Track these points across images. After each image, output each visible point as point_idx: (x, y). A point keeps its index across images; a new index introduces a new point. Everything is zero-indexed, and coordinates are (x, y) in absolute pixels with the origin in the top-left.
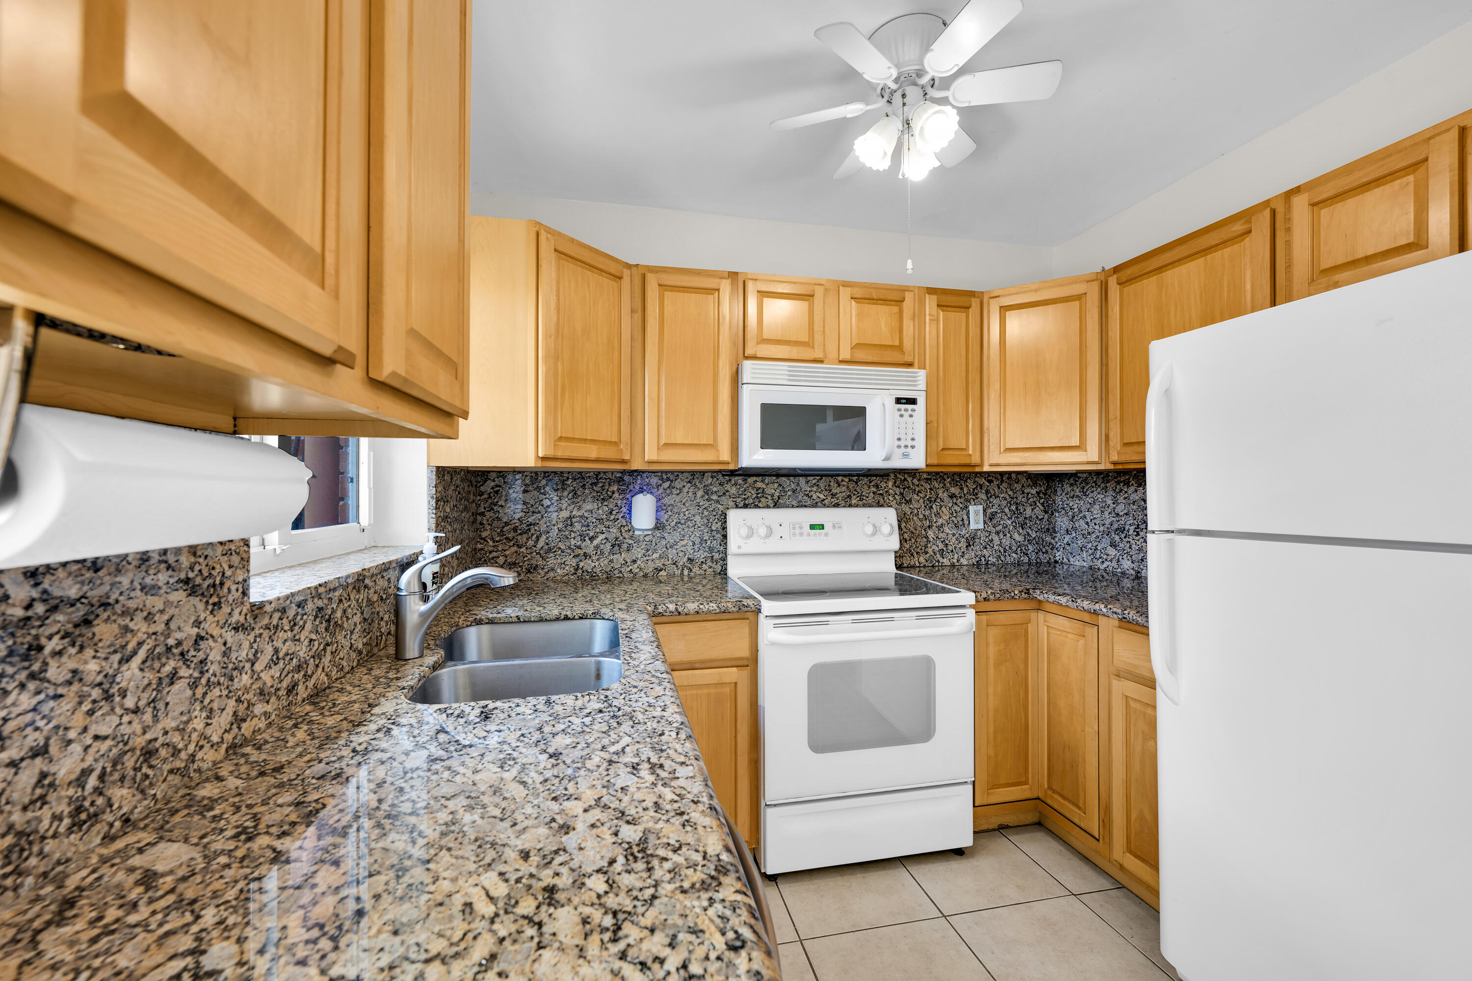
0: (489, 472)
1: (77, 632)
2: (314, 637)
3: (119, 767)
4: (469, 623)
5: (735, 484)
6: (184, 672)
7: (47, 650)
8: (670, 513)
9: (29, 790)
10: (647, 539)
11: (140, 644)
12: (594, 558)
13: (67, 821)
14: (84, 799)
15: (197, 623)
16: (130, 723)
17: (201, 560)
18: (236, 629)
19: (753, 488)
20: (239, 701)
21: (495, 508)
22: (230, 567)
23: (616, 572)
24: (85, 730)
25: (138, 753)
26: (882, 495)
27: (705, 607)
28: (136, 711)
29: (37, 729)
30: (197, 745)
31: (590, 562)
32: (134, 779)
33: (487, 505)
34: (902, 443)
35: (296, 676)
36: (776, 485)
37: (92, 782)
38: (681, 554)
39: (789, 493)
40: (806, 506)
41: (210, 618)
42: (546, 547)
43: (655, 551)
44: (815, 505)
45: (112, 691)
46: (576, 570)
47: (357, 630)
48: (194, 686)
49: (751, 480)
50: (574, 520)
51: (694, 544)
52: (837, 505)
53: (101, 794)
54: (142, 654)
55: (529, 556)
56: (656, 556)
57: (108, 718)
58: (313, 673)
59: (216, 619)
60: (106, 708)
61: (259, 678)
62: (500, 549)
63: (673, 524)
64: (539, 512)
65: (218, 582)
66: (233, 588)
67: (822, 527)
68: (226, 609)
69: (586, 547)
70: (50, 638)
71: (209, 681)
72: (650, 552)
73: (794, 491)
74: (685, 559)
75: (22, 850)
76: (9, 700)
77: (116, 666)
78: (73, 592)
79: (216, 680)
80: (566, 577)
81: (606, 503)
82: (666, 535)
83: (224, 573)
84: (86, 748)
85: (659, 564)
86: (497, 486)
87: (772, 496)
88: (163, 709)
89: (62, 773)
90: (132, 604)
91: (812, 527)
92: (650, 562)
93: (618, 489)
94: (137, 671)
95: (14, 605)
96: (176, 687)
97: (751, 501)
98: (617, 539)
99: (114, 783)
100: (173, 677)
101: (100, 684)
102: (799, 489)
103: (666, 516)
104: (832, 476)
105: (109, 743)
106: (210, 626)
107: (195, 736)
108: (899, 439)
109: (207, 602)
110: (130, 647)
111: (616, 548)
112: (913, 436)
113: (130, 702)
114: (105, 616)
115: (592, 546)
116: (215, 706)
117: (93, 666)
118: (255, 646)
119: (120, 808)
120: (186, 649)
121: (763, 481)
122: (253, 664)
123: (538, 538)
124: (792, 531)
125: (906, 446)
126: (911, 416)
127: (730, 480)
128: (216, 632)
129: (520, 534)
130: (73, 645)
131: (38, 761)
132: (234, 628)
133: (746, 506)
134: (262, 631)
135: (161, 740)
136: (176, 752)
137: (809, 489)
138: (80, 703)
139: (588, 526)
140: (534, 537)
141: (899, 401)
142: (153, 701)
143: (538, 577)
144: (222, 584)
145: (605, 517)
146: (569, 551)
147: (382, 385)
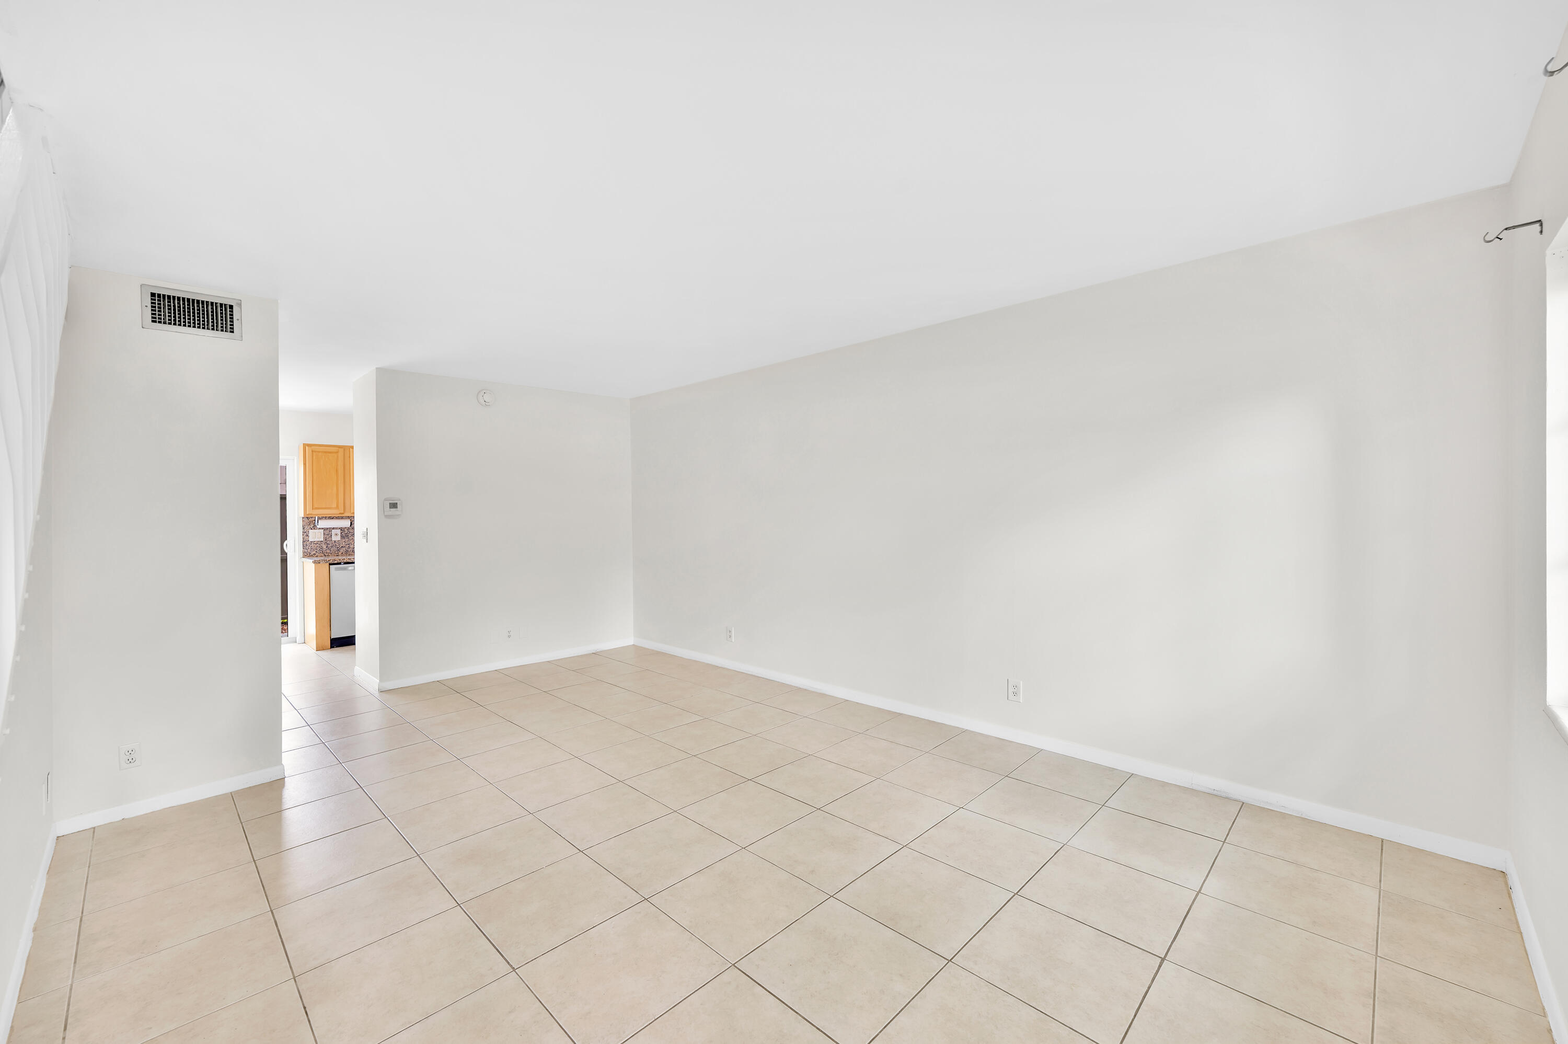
147: (351, 513)
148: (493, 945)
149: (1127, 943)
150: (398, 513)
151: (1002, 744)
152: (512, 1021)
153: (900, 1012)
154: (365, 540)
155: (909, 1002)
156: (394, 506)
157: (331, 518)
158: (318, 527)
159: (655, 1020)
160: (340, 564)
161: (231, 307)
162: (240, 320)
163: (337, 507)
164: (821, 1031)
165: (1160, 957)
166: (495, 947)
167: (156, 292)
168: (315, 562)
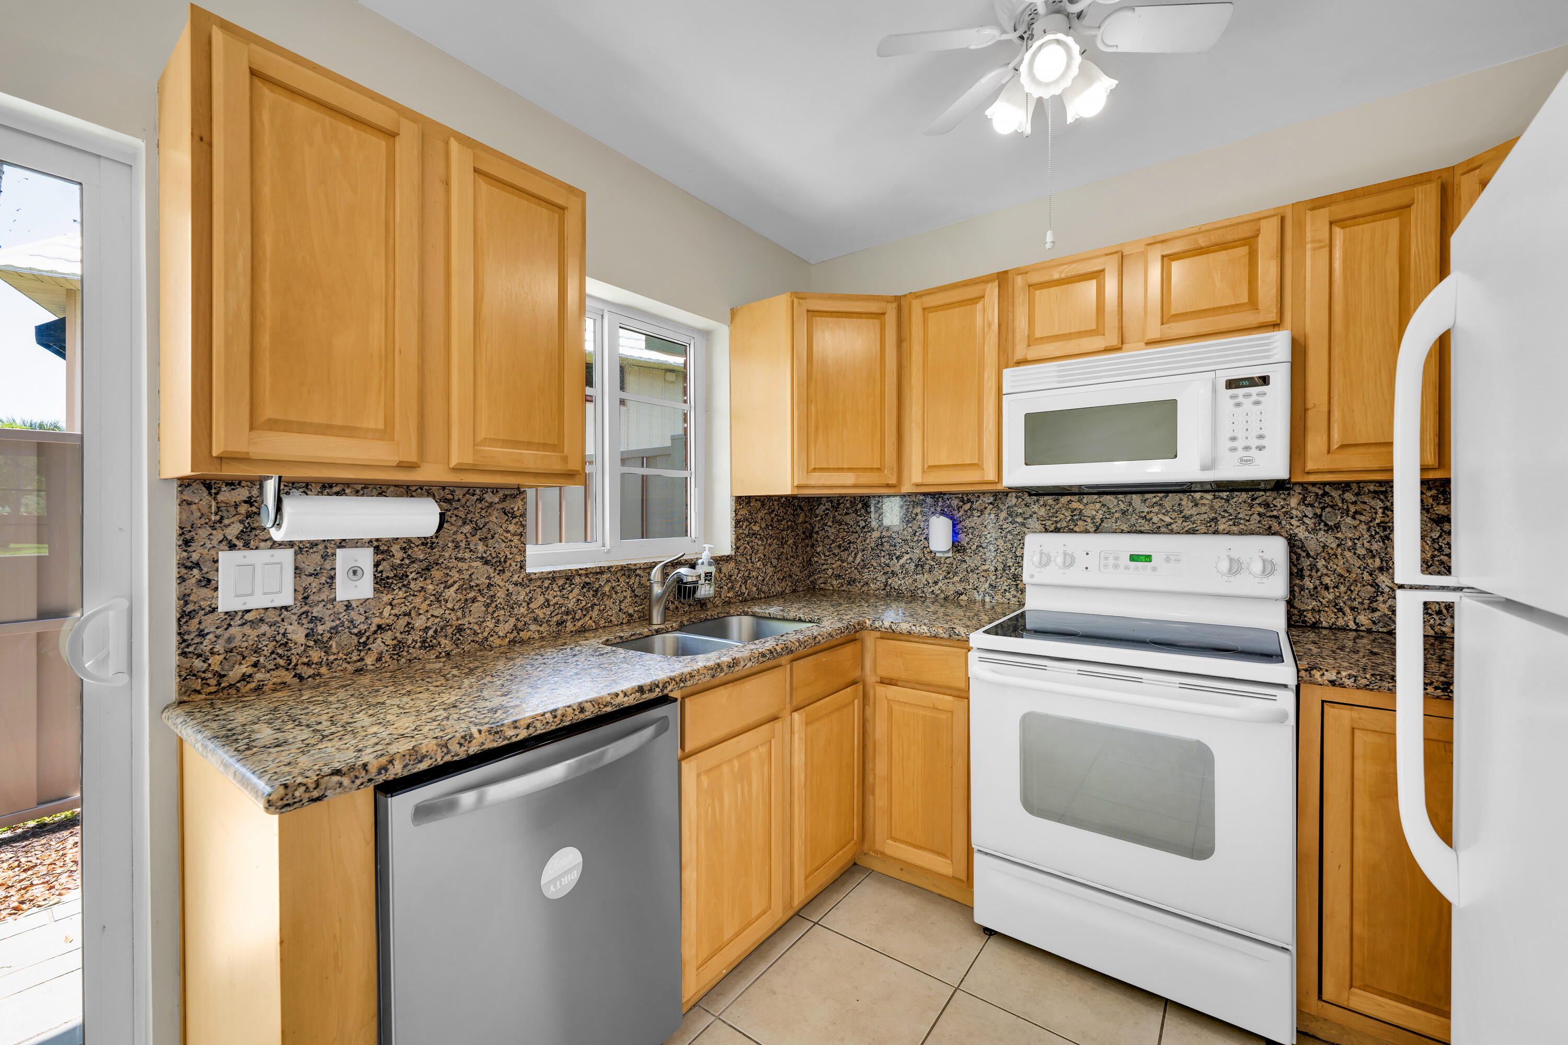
0: (821, 498)
1: (423, 572)
2: (582, 598)
3: (444, 631)
4: (739, 613)
5: (1045, 505)
6: (480, 598)
7: (410, 577)
8: (971, 536)
9: (403, 627)
10: (948, 561)
11: (455, 582)
12: (901, 576)
13: (419, 644)
14: (427, 638)
15: (489, 578)
16: (450, 614)
17: (491, 549)
18: (516, 584)
19: (1067, 509)
20: (518, 620)
21: (826, 528)
22: (511, 553)
23: (919, 591)
24: (427, 611)
25: (454, 628)
26: (1276, 517)
27: (916, 630)
28: (453, 610)
29: (406, 605)
30: (489, 634)
31: (897, 579)
32: (452, 638)
33: (820, 525)
34: (1239, 444)
35: (565, 617)
36: (1098, 506)
37: (431, 632)
38: (982, 579)
39: (1117, 515)
40: (1141, 532)
41: (497, 577)
42: (862, 563)
43: (956, 574)
44: (1156, 531)
45: (440, 599)
46: (886, 586)
47: (626, 601)
48: (487, 606)
49: (1064, 500)
50: (884, 540)
51: (996, 570)
52: (1192, 532)
53: (435, 639)
54: (456, 586)
55: (849, 570)
56: (956, 579)
57: (438, 609)
58: (581, 618)
59: (501, 577)
60: (437, 605)
61: (533, 612)
62: (829, 562)
63: (974, 547)
64: (857, 532)
65: (502, 560)
66: (514, 564)
67: (1148, 558)
68: (508, 574)
69: (894, 565)
70: (411, 573)
71: (497, 605)
72: (951, 575)
73: (1124, 513)
74: (987, 585)
75: (400, 648)
76: (395, 593)
77: (442, 589)
78: (421, 557)
79: (502, 606)
80: (877, 592)
81: (910, 525)
82: (967, 558)
83: (506, 556)
84: (428, 619)
85: (960, 588)
86: (827, 509)
87: (1093, 518)
88: (468, 612)
89: (417, 625)
90: (451, 565)
91: (1133, 558)
92: (950, 585)
93: (921, 511)
94: (453, 593)
95: (396, 559)
96: (476, 605)
97: (1065, 524)
98: (920, 559)
99: (442, 636)
100: (474, 600)
101: (434, 595)
102: (1131, 509)
103: (967, 539)
104: (1184, 492)
105: (438, 619)
106: (497, 579)
107: (487, 629)
108: (1233, 439)
109: (495, 569)
110: (449, 582)
111: (920, 568)
112: (1261, 432)
113: (450, 605)
114: (437, 568)
115: (898, 565)
116: (501, 618)
117: (431, 587)
118: (530, 595)
119: (445, 648)
120: (482, 589)
121: (1080, 501)
122: (528, 604)
123: (856, 555)
124: (1103, 561)
125: (1247, 448)
126: (1257, 403)
127: (1038, 501)
128: (501, 584)
129: (843, 551)
130: (422, 577)
131: (407, 617)
132: (515, 584)
133: (1057, 530)
134: (535, 588)
135: (467, 626)
136: (476, 633)
137: (1146, 510)
138: (425, 600)
139: (895, 546)
140: (853, 553)
141: (1232, 384)
142: (462, 607)
143: (855, 589)
144: (505, 562)
145: (909, 538)
146: (880, 568)
147: (458, 469)
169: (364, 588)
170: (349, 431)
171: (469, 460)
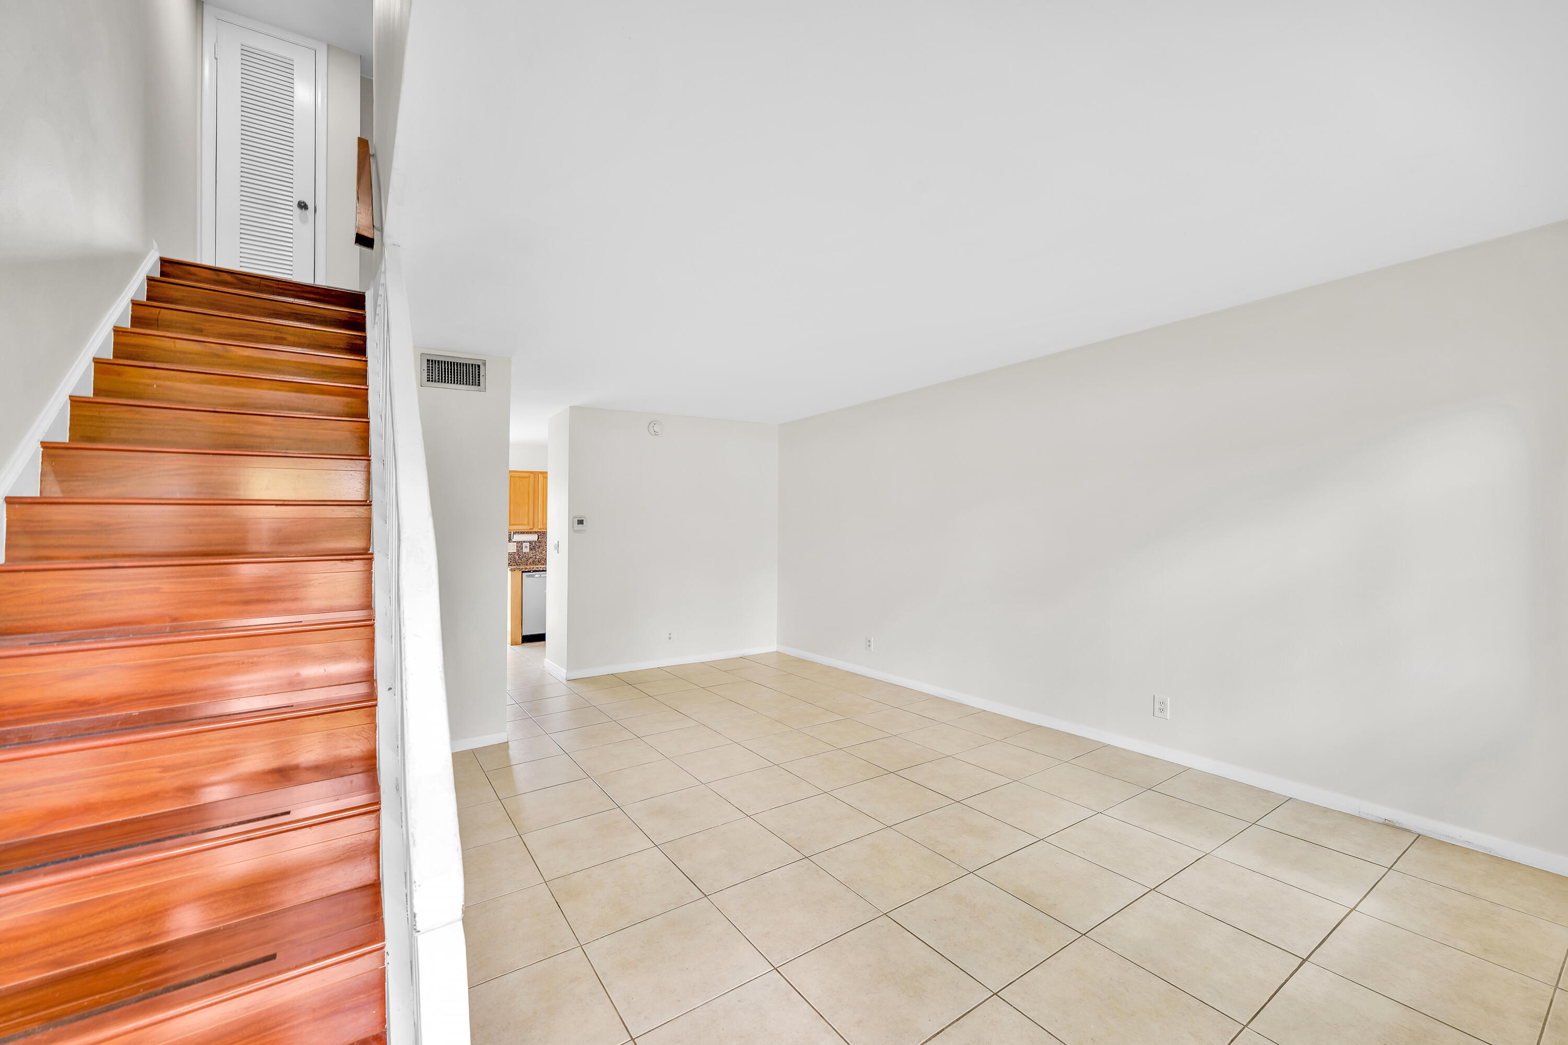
147: (540, 529)
148: (688, 877)
149: (1267, 942)
150: (583, 528)
151: (1148, 760)
152: (710, 931)
153: (1035, 967)
154: (557, 551)
155: (1045, 961)
156: (581, 522)
157: (522, 533)
158: (513, 540)
159: (822, 945)
160: (530, 572)
161: (479, 366)
162: (485, 376)
163: (528, 524)
164: (964, 971)
165: (1302, 958)
166: (689, 879)
167: (430, 358)
168: (511, 570)
169: (527, 550)
170: (522, 525)
171: (542, 527)
